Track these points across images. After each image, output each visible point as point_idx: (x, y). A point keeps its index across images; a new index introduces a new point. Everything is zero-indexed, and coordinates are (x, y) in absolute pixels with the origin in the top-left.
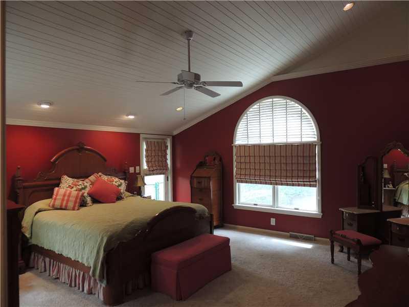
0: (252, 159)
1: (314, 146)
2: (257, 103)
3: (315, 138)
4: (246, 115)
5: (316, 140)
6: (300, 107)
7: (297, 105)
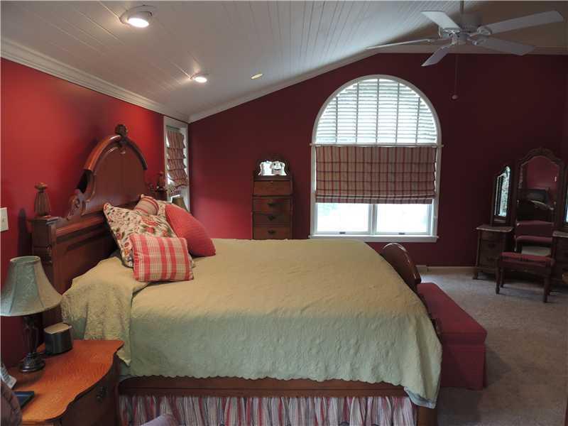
0: (344, 167)
1: (434, 151)
2: (354, 83)
3: (434, 139)
4: (335, 99)
5: (435, 142)
6: (417, 96)
7: (413, 92)
